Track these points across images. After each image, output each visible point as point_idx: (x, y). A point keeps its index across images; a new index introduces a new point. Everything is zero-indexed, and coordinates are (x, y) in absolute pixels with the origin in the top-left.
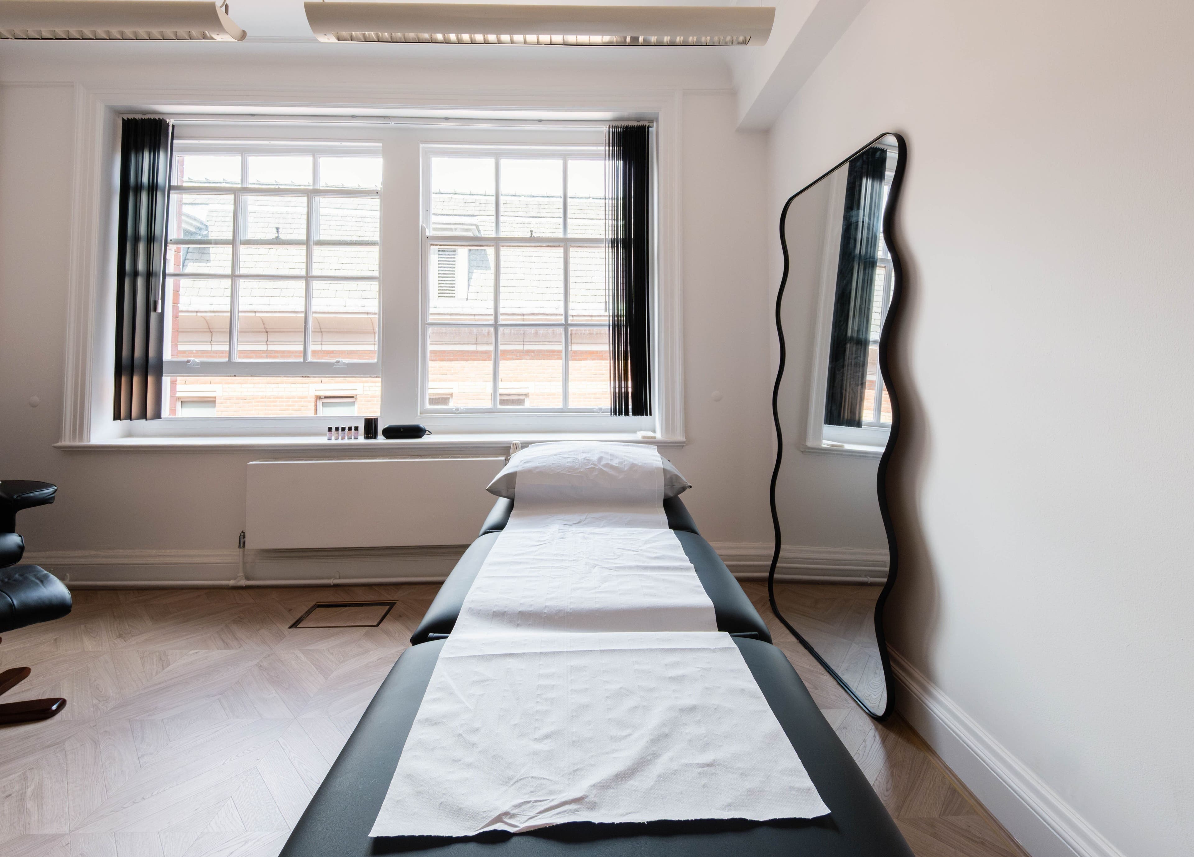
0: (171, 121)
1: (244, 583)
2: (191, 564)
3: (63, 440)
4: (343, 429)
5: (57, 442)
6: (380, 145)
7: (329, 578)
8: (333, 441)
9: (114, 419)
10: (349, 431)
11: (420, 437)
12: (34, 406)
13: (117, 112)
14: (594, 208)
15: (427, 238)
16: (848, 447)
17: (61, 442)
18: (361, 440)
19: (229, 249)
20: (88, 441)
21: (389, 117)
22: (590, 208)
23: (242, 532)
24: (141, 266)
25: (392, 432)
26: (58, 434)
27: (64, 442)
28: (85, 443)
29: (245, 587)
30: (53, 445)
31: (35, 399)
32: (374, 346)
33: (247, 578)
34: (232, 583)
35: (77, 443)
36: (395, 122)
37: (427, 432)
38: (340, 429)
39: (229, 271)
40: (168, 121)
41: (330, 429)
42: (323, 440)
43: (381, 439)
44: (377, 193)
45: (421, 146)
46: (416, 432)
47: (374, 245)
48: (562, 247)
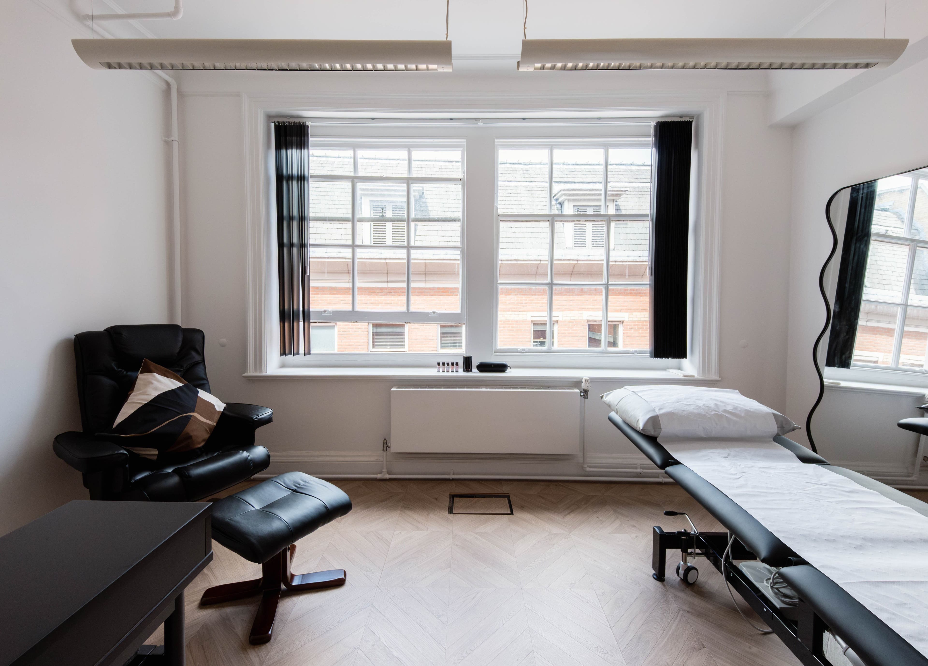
0: (309, 123)
1: (387, 476)
2: (345, 462)
3: (248, 372)
4: (448, 364)
5: (244, 373)
6: (465, 140)
7: (449, 474)
8: (441, 374)
9: (281, 355)
10: (452, 365)
11: (503, 371)
12: (223, 346)
13: (269, 117)
14: (511, 172)
15: (499, 215)
16: (843, 384)
17: (247, 373)
18: (461, 373)
19: (349, 225)
20: (266, 372)
21: (480, 119)
22: (509, 172)
23: (385, 440)
24: (295, 240)
25: (484, 367)
26: (244, 366)
27: (249, 372)
28: (264, 374)
29: (388, 479)
30: (242, 375)
31: (224, 340)
32: (348, 283)
33: (389, 473)
34: (379, 476)
35: (258, 374)
36: (483, 123)
37: (509, 368)
38: (446, 364)
39: (350, 243)
40: (307, 124)
41: (439, 364)
42: (433, 372)
43: (475, 373)
44: (460, 180)
45: (496, 140)
46: (501, 368)
47: (455, 221)
48: (604, 221)
